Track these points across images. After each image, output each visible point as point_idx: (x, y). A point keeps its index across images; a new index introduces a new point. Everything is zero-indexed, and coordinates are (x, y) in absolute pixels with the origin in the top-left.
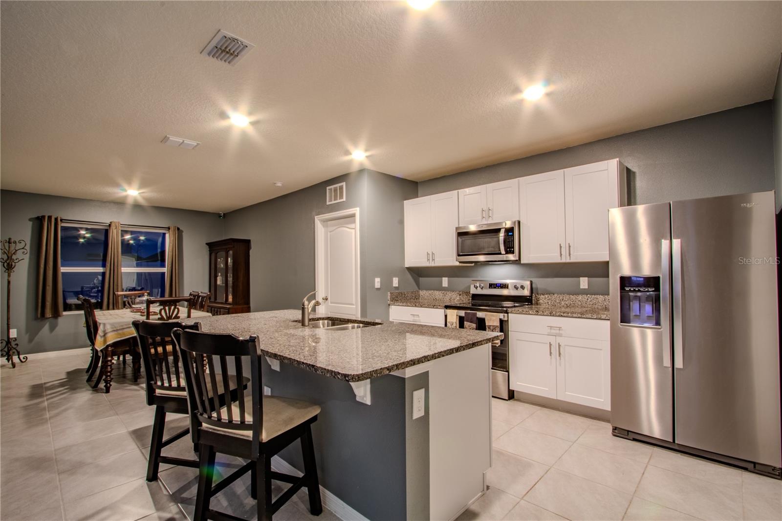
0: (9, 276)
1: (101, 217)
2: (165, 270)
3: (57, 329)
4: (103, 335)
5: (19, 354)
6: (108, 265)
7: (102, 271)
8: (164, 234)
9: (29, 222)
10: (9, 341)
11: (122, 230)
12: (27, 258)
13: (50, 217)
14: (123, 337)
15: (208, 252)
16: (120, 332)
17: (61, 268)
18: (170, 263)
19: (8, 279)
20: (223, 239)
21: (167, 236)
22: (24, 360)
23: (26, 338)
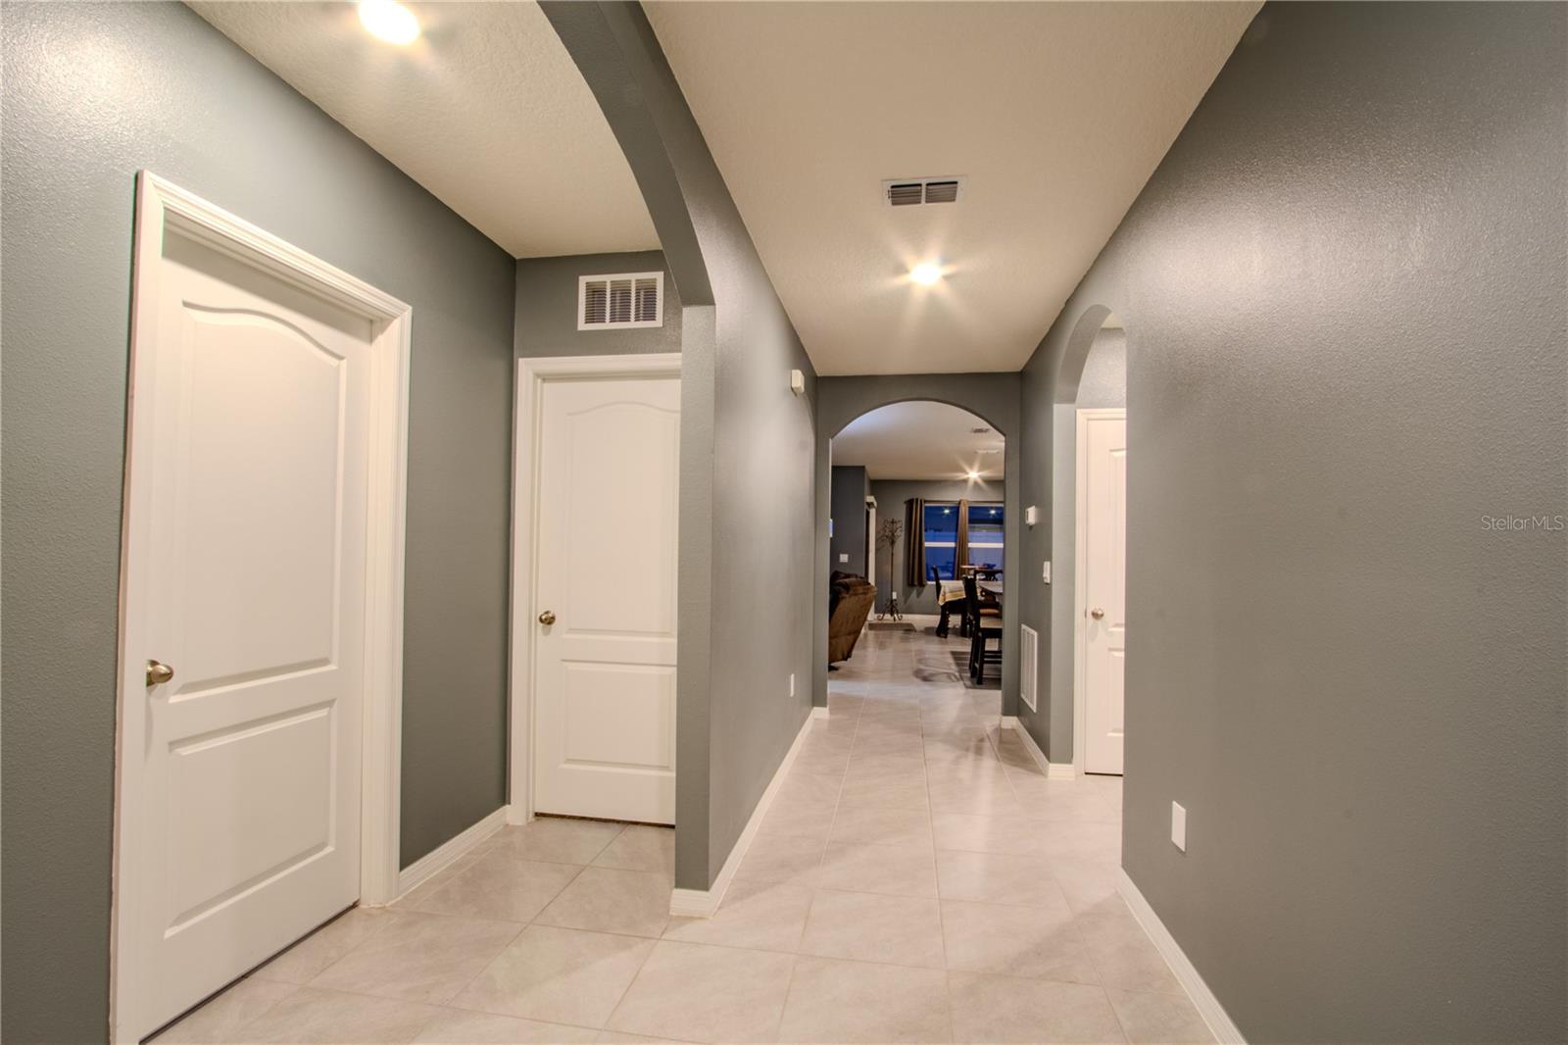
0: (892, 549)
1: (952, 496)
3: (923, 595)
4: (944, 598)
9: (903, 504)
10: (892, 601)
11: (968, 506)
12: (903, 534)
13: (917, 500)
17: (925, 543)
19: (892, 552)
23: (902, 599)
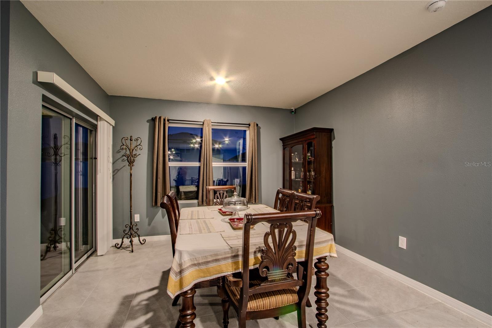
0: (131, 169)
1: (197, 116)
2: (246, 164)
4: (179, 270)
5: (139, 236)
6: (202, 160)
7: (198, 165)
8: (245, 131)
9: (147, 123)
10: (131, 225)
11: (212, 129)
13: (160, 118)
14: (207, 276)
15: (282, 147)
16: (203, 267)
17: (169, 163)
18: (251, 158)
19: (130, 172)
20: (295, 133)
21: (248, 133)
22: (143, 242)
